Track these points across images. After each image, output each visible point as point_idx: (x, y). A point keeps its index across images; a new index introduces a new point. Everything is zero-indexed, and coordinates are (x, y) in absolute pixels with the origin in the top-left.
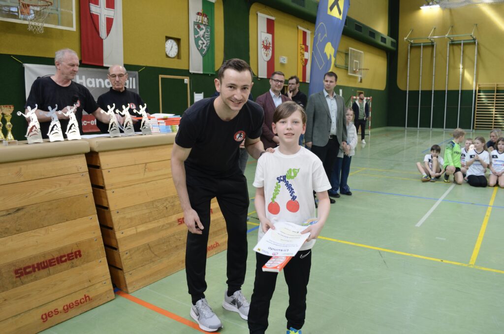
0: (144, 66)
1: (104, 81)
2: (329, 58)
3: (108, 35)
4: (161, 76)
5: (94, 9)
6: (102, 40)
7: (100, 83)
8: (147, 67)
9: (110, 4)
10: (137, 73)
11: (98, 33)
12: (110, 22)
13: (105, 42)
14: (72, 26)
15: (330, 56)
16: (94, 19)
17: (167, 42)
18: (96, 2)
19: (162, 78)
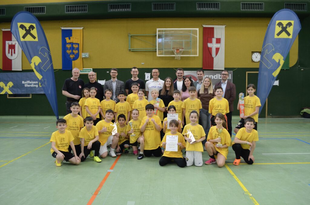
0: (236, 68)
1: (213, 76)
2: (277, 61)
3: (216, 55)
4: (247, 72)
5: (209, 45)
6: (213, 58)
7: (211, 77)
8: (238, 69)
9: (218, 41)
10: (232, 71)
11: (211, 55)
12: (217, 50)
13: (215, 59)
14: (197, 54)
15: (279, 60)
16: (210, 50)
17: (253, 54)
18: (211, 42)
19: (248, 73)
